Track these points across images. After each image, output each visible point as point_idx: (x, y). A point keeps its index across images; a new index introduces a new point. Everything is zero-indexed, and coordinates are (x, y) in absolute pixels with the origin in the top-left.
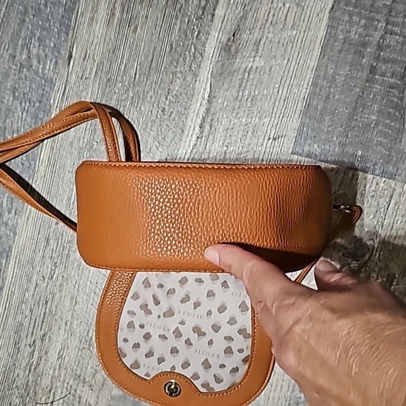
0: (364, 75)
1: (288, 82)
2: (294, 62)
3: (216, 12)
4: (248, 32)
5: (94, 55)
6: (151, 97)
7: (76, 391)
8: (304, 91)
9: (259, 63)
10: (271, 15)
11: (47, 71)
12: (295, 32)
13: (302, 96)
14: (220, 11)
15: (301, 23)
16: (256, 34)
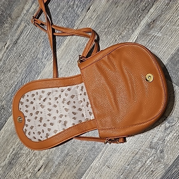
1: (168, 46)
2: (173, 39)
3: (150, 10)
4: (160, 22)
5: (98, 11)
6: (113, 34)
8: (173, 52)
9: (160, 35)
10: (171, 18)
11: (78, 11)
14: (152, 10)
16: (162, 24)
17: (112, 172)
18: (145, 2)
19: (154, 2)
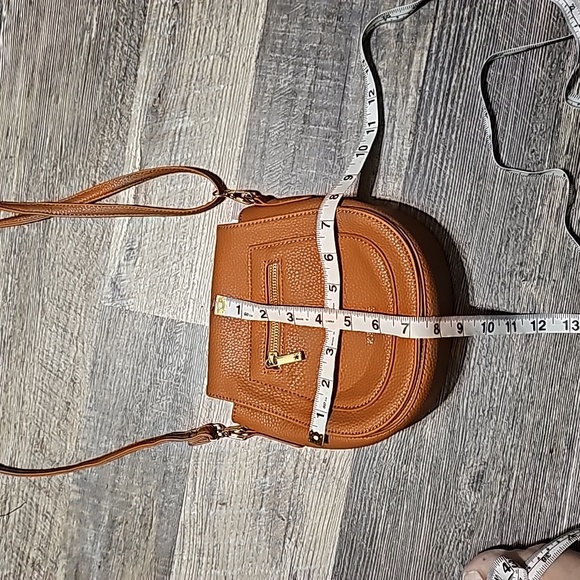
0: (297, 126)
1: (221, 141)
2: (224, 119)
3: (139, 72)
4: (174, 91)
5: (16, 131)
6: (80, 171)
7: (32, 499)
8: (239, 150)
9: (189, 123)
10: (196, 70)
12: (222, 86)
13: (237, 154)
14: (142, 71)
15: (228, 75)
16: (182, 92)
17: (236, 512)
18: (117, 58)
19: (138, 47)
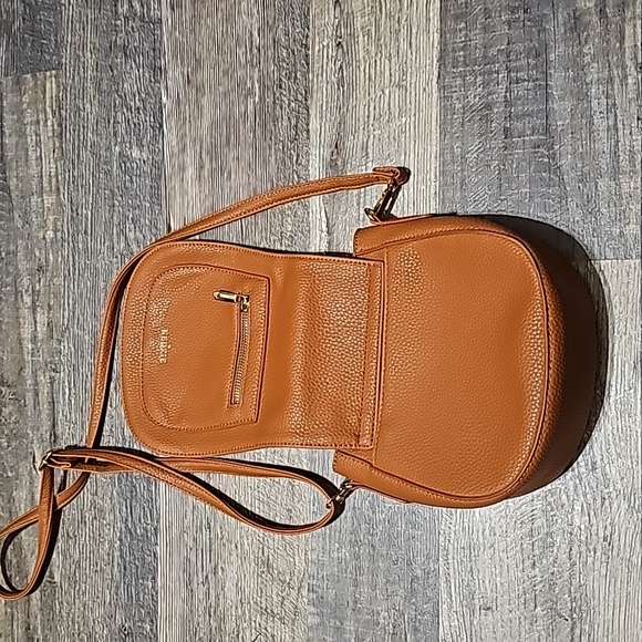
0: (499, 142)
2: (412, 155)
3: (310, 127)
4: (351, 137)
7: (266, 629)
8: (434, 186)
10: (371, 109)
12: (404, 120)
13: (433, 191)
14: (314, 124)
15: (409, 106)
16: (361, 137)
17: (505, 617)
18: (285, 118)
19: (306, 100)
